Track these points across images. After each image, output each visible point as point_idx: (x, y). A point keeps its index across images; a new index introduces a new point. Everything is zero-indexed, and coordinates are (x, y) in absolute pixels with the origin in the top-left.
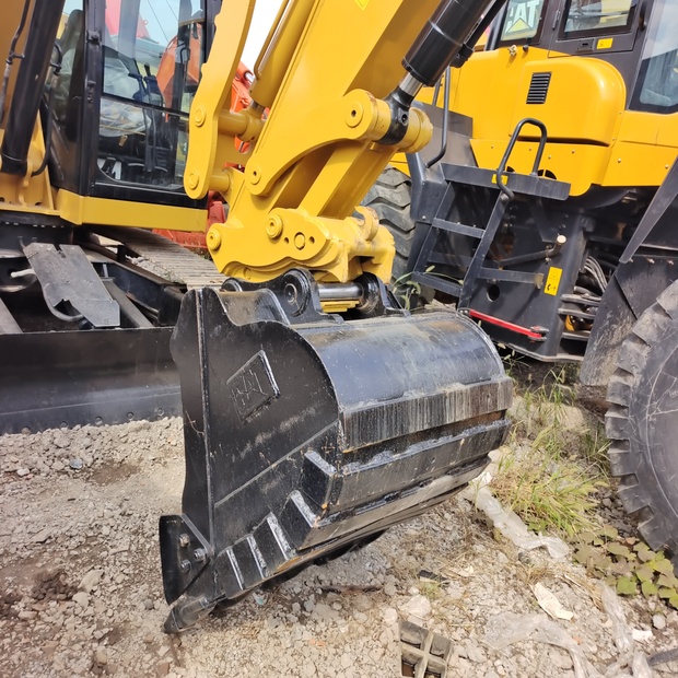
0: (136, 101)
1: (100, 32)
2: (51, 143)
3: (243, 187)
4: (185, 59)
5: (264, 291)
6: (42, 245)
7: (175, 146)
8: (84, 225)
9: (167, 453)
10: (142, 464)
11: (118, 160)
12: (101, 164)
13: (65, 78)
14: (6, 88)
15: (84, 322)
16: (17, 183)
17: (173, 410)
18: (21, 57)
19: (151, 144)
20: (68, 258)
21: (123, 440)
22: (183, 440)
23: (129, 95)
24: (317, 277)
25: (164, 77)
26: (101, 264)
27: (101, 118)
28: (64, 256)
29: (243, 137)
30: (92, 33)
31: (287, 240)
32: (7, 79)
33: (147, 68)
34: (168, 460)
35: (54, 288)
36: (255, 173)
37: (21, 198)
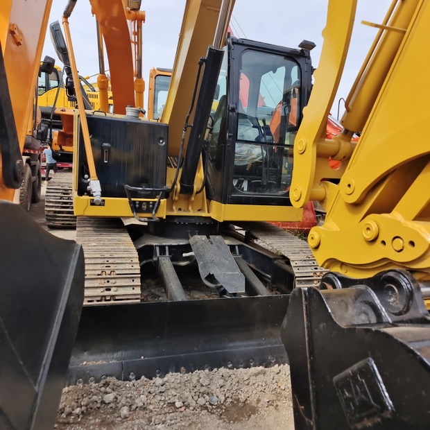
0: (257, 142)
1: (236, 105)
2: (207, 173)
3: (338, 197)
4: (287, 112)
5: (362, 287)
6: (199, 237)
7: (281, 167)
8: (224, 222)
9: (278, 395)
10: (260, 405)
11: (245, 179)
12: (235, 183)
13: (216, 134)
14: (183, 145)
15: (222, 289)
16: (188, 199)
17: (282, 357)
18: (191, 126)
19: (266, 166)
20: (214, 244)
21: (246, 382)
22: (290, 385)
23: (253, 139)
24: (417, 276)
25: (274, 125)
26: (234, 246)
27: (236, 155)
28: (212, 243)
29: (336, 157)
30: (231, 106)
31: (384, 243)
32: (184, 140)
33: (264, 121)
34: (279, 403)
35: (205, 265)
36: (349, 185)
37: (190, 208)
